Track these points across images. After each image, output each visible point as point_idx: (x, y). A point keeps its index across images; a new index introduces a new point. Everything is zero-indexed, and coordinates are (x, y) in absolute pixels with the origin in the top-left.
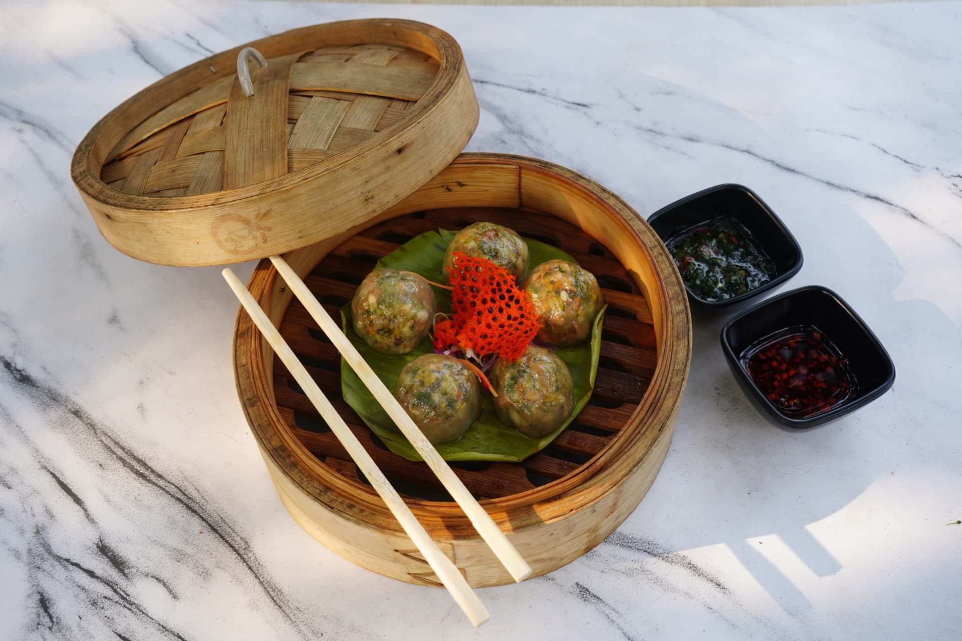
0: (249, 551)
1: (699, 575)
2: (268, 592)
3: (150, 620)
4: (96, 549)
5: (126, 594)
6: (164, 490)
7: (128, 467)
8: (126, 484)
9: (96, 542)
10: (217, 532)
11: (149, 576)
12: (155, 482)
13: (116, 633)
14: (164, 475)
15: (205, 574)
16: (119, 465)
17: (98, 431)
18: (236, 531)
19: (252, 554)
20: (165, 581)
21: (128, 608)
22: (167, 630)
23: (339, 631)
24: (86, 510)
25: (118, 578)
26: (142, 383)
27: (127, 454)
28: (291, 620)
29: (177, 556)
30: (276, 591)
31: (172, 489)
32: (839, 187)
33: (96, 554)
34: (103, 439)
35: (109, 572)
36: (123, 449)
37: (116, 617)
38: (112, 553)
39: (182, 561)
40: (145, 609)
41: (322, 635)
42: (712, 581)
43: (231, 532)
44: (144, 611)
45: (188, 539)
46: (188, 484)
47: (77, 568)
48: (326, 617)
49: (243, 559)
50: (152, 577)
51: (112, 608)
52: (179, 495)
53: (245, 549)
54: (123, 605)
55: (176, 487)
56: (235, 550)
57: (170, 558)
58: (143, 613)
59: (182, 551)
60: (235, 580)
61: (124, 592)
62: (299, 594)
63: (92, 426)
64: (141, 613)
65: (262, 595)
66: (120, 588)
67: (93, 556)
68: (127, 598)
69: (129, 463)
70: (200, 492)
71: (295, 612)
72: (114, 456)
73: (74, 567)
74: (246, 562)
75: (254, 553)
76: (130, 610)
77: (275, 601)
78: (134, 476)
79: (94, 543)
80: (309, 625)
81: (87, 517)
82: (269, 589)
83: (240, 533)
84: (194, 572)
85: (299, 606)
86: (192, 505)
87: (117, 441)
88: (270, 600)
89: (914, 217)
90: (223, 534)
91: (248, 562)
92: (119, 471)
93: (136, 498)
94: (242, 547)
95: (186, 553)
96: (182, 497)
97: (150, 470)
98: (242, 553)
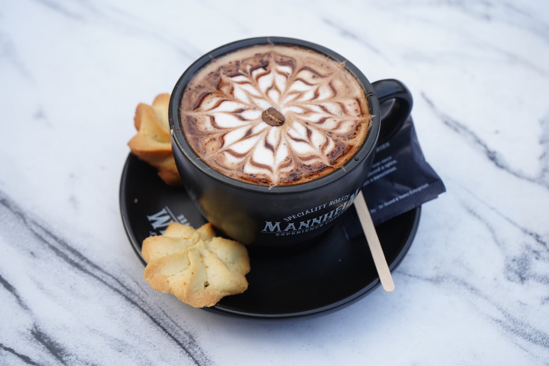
0: (195, 345)
4: (31, 335)
7: (61, 256)
8: (60, 272)
9: (30, 328)
10: (159, 324)
12: (92, 272)
14: (101, 266)
16: (51, 254)
17: (27, 220)
18: (179, 324)
19: (198, 349)
24: (17, 297)
27: (60, 243)
29: (119, 346)
31: (110, 280)
33: (31, 340)
34: (34, 227)
35: (45, 358)
36: (55, 238)
38: (48, 340)
39: (124, 352)
43: (174, 325)
45: (130, 330)
46: (126, 276)
47: (10, 353)
49: (189, 353)
52: (118, 286)
53: (190, 343)
55: (114, 278)
56: (180, 344)
57: (111, 348)
59: (123, 341)
63: (21, 215)
67: (28, 341)
69: (62, 253)
70: (140, 285)
72: (46, 245)
73: (7, 351)
74: (191, 356)
75: (200, 348)
78: (68, 265)
79: (28, 329)
81: (20, 304)
83: (183, 327)
84: (137, 363)
86: (132, 296)
87: (49, 230)
90: (165, 326)
91: (194, 357)
92: (52, 260)
93: (71, 287)
94: (186, 341)
95: (127, 344)
96: (121, 289)
97: (85, 261)
98: (187, 347)
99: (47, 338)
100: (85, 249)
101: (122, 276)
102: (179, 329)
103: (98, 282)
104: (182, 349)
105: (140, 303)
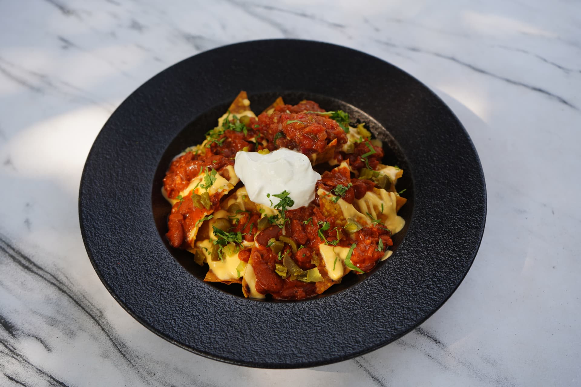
0: (103, 318)
1: (422, 334)
2: (116, 345)
3: (31, 366)
5: (14, 348)
6: (43, 277)
7: (17, 262)
8: (15, 273)
10: (80, 305)
11: (31, 336)
12: (37, 272)
13: (6, 375)
14: (43, 267)
15: (71, 334)
16: (10, 260)
18: (94, 304)
19: (105, 320)
20: (42, 339)
21: (15, 358)
22: (43, 373)
23: (167, 372)
25: (8, 337)
26: (28, 205)
27: (16, 252)
28: (132, 364)
29: (51, 322)
30: (122, 345)
31: (49, 277)
32: (514, 83)
35: (1, 333)
36: (13, 249)
37: (6, 364)
38: (4, 320)
39: (54, 326)
40: (27, 359)
41: (154, 374)
42: (431, 337)
43: (90, 305)
44: (27, 360)
45: (60, 310)
46: (60, 273)
48: (157, 363)
49: (99, 323)
50: (33, 336)
51: (4, 358)
52: (54, 281)
53: (100, 317)
54: (11, 356)
55: (51, 275)
56: (93, 318)
57: (46, 324)
58: (26, 361)
59: (54, 318)
60: (92, 338)
61: (12, 347)
62: (138, 346)
64: (24, 361)
65: (111, 348)
66: (9, 344)
68: (15, 351)
69: (18, 259)
70: (69, 278)
71: (136, 359)
72: (7, 254)
74: (100, 325)
75: (106, 320)
76: (16, 359)
77: (121, 352)
78: (21, 267)
80: (145, 368)
82: (116, 344)
83: (96, 306)
84: (63, 333)
85: (138, 355)
86: (62, 287)
87: (10, 244)
88: (117, 351)
89: (565, 102)
90: (84, 307)
91: (102, 326)
92: (10, 265)
93: (22, 283)
94: (97, 315)
95: (58, 320)
96: (56, 282)
97: (33, 264)
98: (98, 319)
99: (3, 319)
100: (33, 256)
101: (57, 273)
102: (94, 307)
103: (40, 278)
104: (94, 321)
105: (68, 291)
